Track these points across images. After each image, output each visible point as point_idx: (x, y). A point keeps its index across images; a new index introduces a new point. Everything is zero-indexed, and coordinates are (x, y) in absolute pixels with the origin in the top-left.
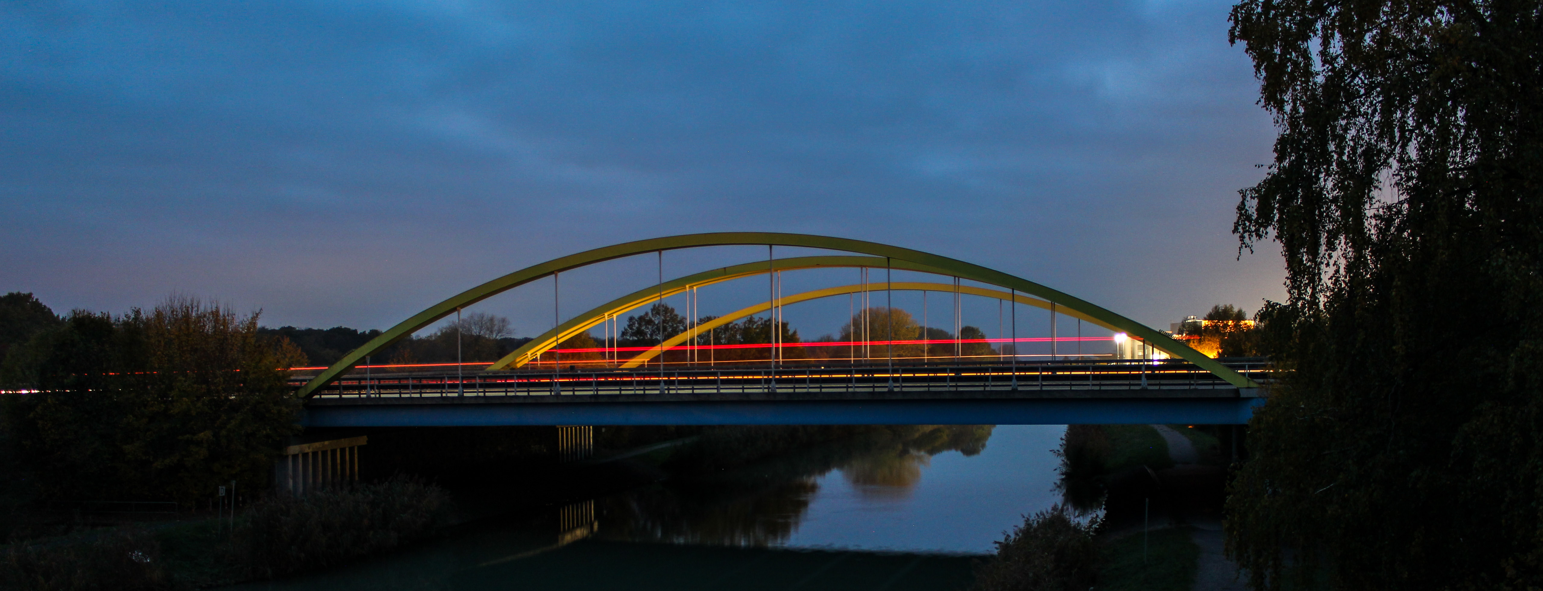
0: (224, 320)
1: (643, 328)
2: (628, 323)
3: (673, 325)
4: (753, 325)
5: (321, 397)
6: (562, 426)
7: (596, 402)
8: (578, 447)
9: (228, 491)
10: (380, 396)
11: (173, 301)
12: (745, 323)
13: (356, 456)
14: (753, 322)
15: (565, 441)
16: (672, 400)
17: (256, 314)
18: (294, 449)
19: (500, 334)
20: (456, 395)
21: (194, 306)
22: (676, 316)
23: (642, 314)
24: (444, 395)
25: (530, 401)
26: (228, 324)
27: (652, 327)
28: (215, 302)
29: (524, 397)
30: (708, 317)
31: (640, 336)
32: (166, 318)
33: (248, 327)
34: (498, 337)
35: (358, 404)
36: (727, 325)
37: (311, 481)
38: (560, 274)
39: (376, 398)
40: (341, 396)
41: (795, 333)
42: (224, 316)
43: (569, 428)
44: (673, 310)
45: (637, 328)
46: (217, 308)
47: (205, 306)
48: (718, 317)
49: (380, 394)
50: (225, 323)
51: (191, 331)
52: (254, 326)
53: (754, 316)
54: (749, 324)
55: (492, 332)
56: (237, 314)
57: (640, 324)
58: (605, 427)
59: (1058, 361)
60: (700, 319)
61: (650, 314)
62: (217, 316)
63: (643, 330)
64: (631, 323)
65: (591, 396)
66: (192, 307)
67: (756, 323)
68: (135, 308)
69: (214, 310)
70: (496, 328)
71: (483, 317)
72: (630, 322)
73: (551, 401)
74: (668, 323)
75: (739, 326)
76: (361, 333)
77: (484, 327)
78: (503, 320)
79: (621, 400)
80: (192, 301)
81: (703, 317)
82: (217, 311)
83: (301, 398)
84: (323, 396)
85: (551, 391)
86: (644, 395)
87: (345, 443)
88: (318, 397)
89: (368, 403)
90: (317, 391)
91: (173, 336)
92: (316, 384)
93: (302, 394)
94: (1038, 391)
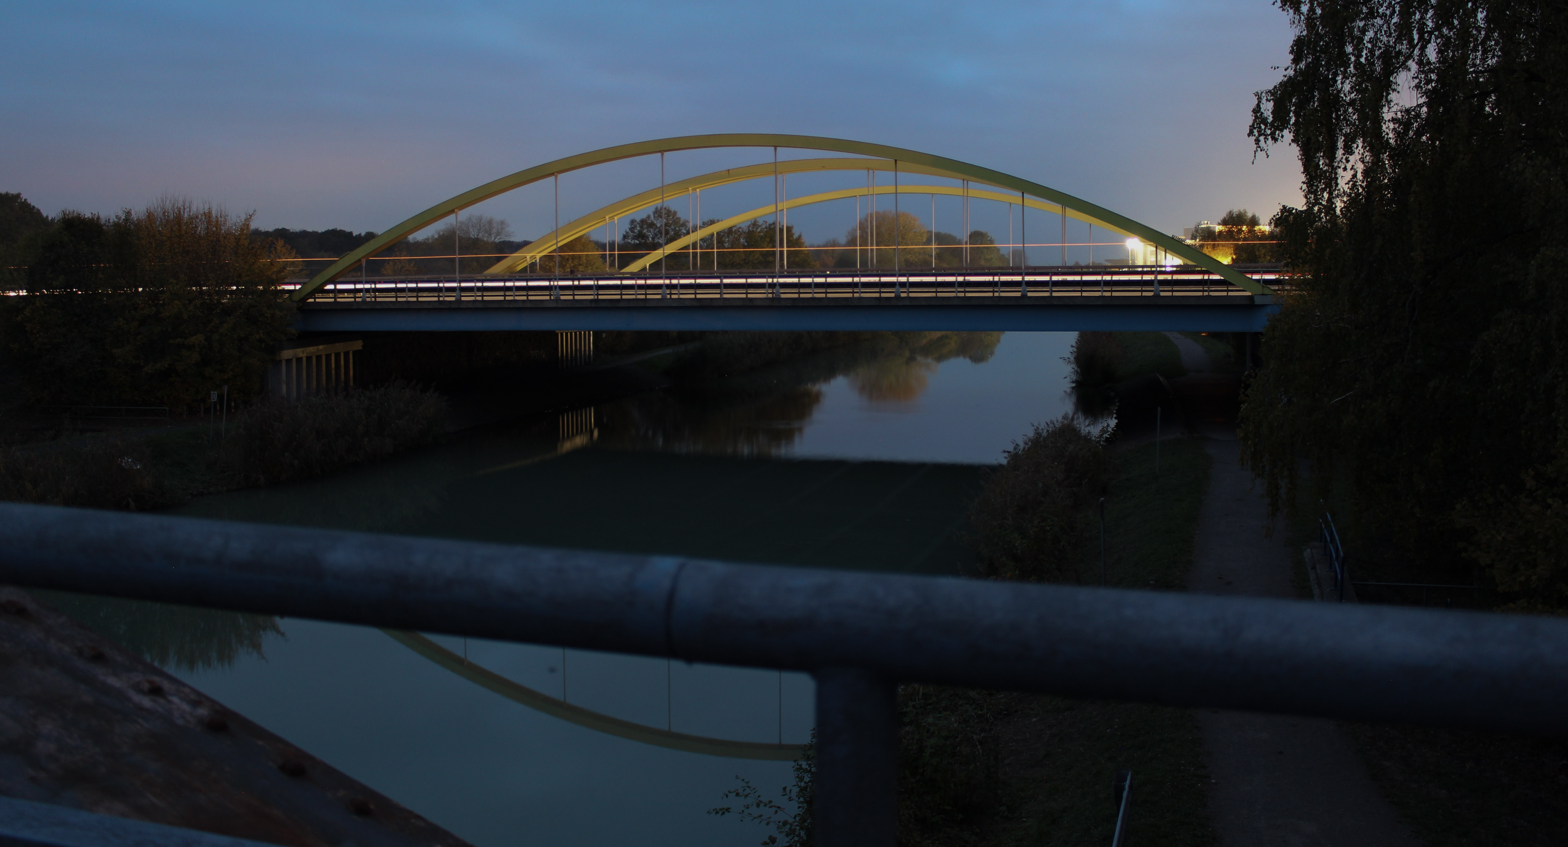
0: (217, 221)
1: (645, 231)
2: (629, 226)
3: (675, 229)
4: (757, 229)
5: (315, 300)
6: (562, 332)
7: (597, 306)
8: (578, 352)
9: (221, 397)
10: (375, 300)
11: (165, 203)
12: (749, 226)
13: (351, 361)
14: (757, 225)
15: (565, 346)
16: (674, 305)
17: (250, 215)
18: (287, 354)
19: (498, 237)
20: (453, 299)
21: (185, 207)
22: (679, 218)
23: (644, 216)
24: (441, 299)
25: (528, 305)
26: (221, 225)
27: (655, 231)
28: (208, 204)
29: (523, 301)
30: (711, 221)
31: (642, 239)
32: (157, 220)
33: (241, 229)
34: (496, 240)
35: (353, 308)
36: (730, 229)
37: (305, 386)
38: (560, 176)
39: (371, 302)
40: (335, 300)
41: (800, 237)
42: (217, 217)
43: (569, 333)
44: (675, 213)
45: (639, 231)
46: (209, 209)
47: (198, 206)
48: (722, 221)
49: (375, 297)
50: (218, 225)
51: (183, 232)
52: (248, 228)
53: (758, 220)
54: (753, 228)
55: (490, 234)
56: (230, 215)
57: (641, 227)
58: (606, 332)
59: (1068, 266)
60: (703, 222)
61: (652, 217)
62: (210, 217)
63: (645, 233)
64: (633, 226)
65: (591, 301)
66: (184, 208)
67: (760, 226)
68: (126, 209)
69: (206, 211)
70: (494, 230)
71: (481, 220)
72: (631, 225)
73: (550, 305)
74: (670, 226)
75: (742, 229)
76: (357, 235)
77: (482, 230)
78: (502, 223)
79: (622, 304)
80: (184, 202)
81: (705, 220)
82: (210, 213)
83: (295, 301)
84: (317, 300)
85: (550, 295)
86: (646, 299)
87: (340, 347)
88: (312, 300)
89: (364, 307)
90: (312, 294)
91: (164, 238)
92: (310, 288)
93: (296, 298)
94: (1048, 297)
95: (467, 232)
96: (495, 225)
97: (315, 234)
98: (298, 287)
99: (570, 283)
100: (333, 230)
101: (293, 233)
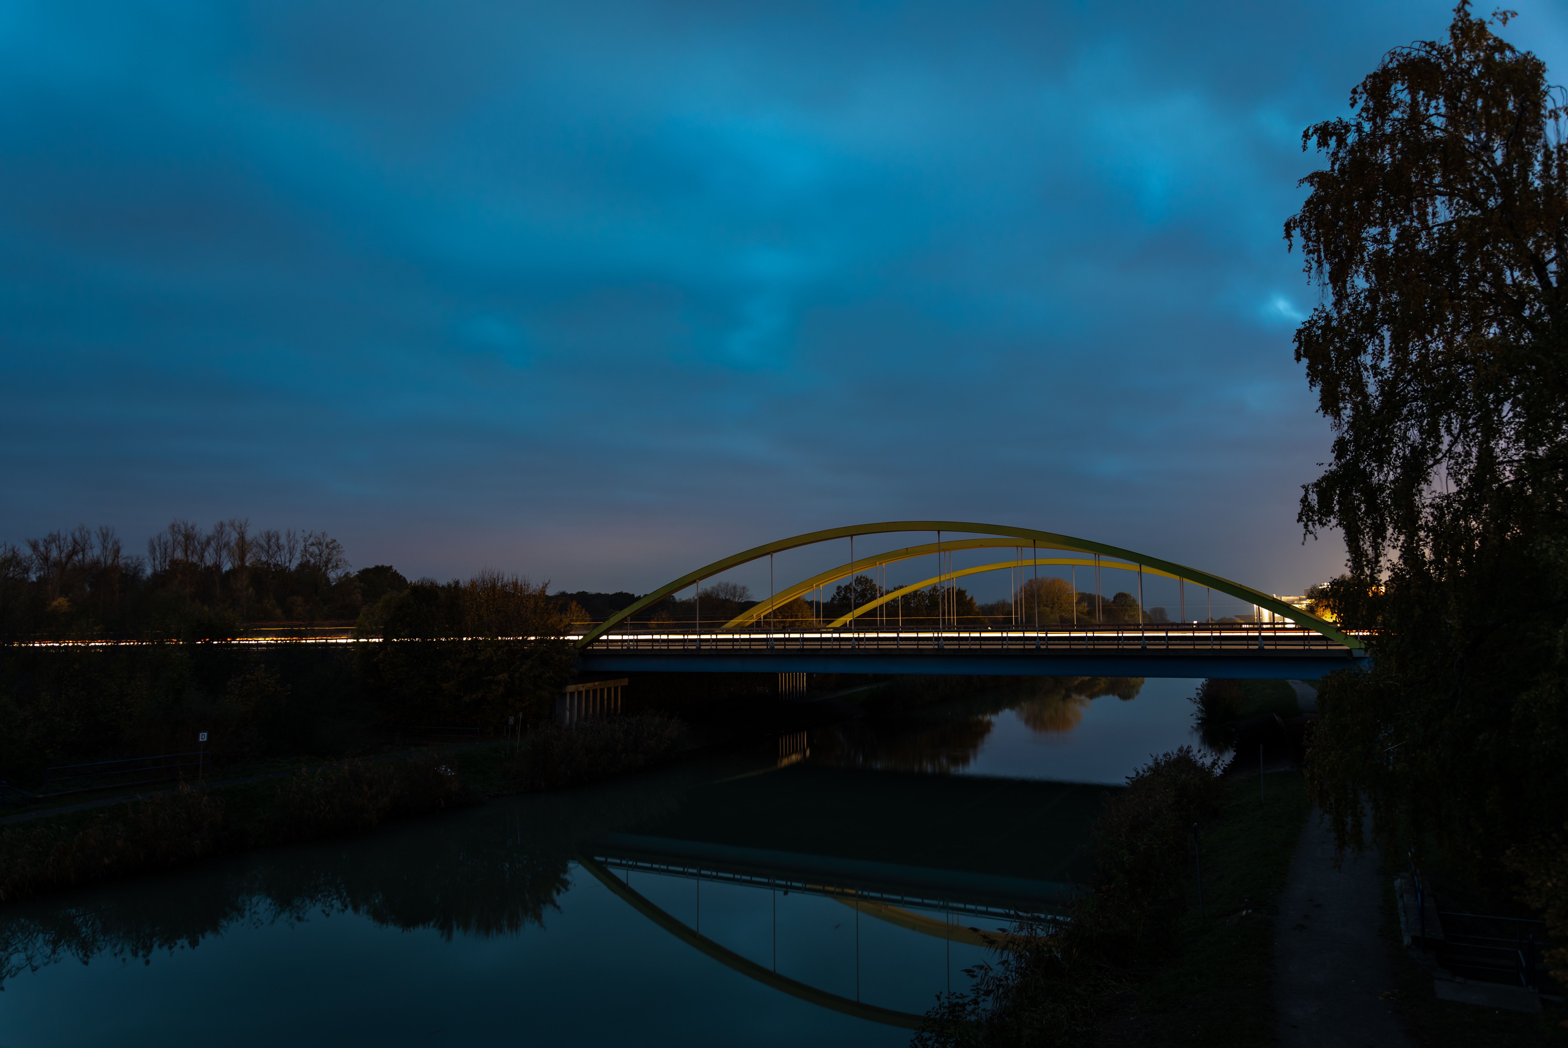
0: (521, 589)
1: (848, 595)
2: (836, 591)
3: (872, 593)
4: (936, 593)
6: (781, 674)
7: (803, 654)
8: (794, 689)
9: (516, 722)
10: (637, 648)
11: (484, 575)
12: (930, 591)
13: (619, 694)
14: (936, 590)
15: (784, 684)
16: (860, 654)
17: (545, 584)
18: (571, 688)
19: (741, 599)
20: (695, 647)
21: (499, 578)
22: (875, 585)
23: (848, 584)
24: (686, 647)
25: (750, 653)
26: (524, 591)
27: (855, 594)
28: (515, 576)
29: (747, 650)
30: (900, 586)
32: (479, 587)
33: (539, 594)
35: (621, 654)
36: (915, 592)
37: (583, 713)
38: (774, 554)
39: (634, 649)
40: (608, 647)
41: (972, 598)
42: (521, 585)
43: (787, 676)
44: (872, 581)
45: (843, 595)
47: (508, 578)
48: (906, 586)
49: (637, 646)
50: (522, 591)
51: (497, 596)
52: (544, 593)
53: (937, 585)
54: (934, 592)
55: (735, 597)
56: (531, 584)
57: (845, 592)
58: (816, 674)
60: (895, 588)
61: (854, 584)
62: (516, 586)
65: (798, 650)
66: (498, 580)
67: (939, 591)
68: (456, 578)
69: (514, 581)
70: (738, 594)
71: (727, 584)
72: (838, 590)
73: (767, 653)
74: (868, 591)
76: (634, 597)
77: (729, 592)
78: (744, 588)
79: (821, 653)
81: (896, 586)
82: (517, 582)
83: (578, 649)
84: (594, 648)
85: (767, 645)
86: (840, 649)
87: (611, 683)
88: (590, 648)
89: (628, 653)
90: (591, 643)
91: (483, 601)
92: (589, 639)
93: (579, 646)
94: (1165, 649)
95: (718, 594)
96: (738, 590)
97: (607, 595)
98: (581, 637)
99: (782, 636)
100: (620, 593)
101: (591, 595)
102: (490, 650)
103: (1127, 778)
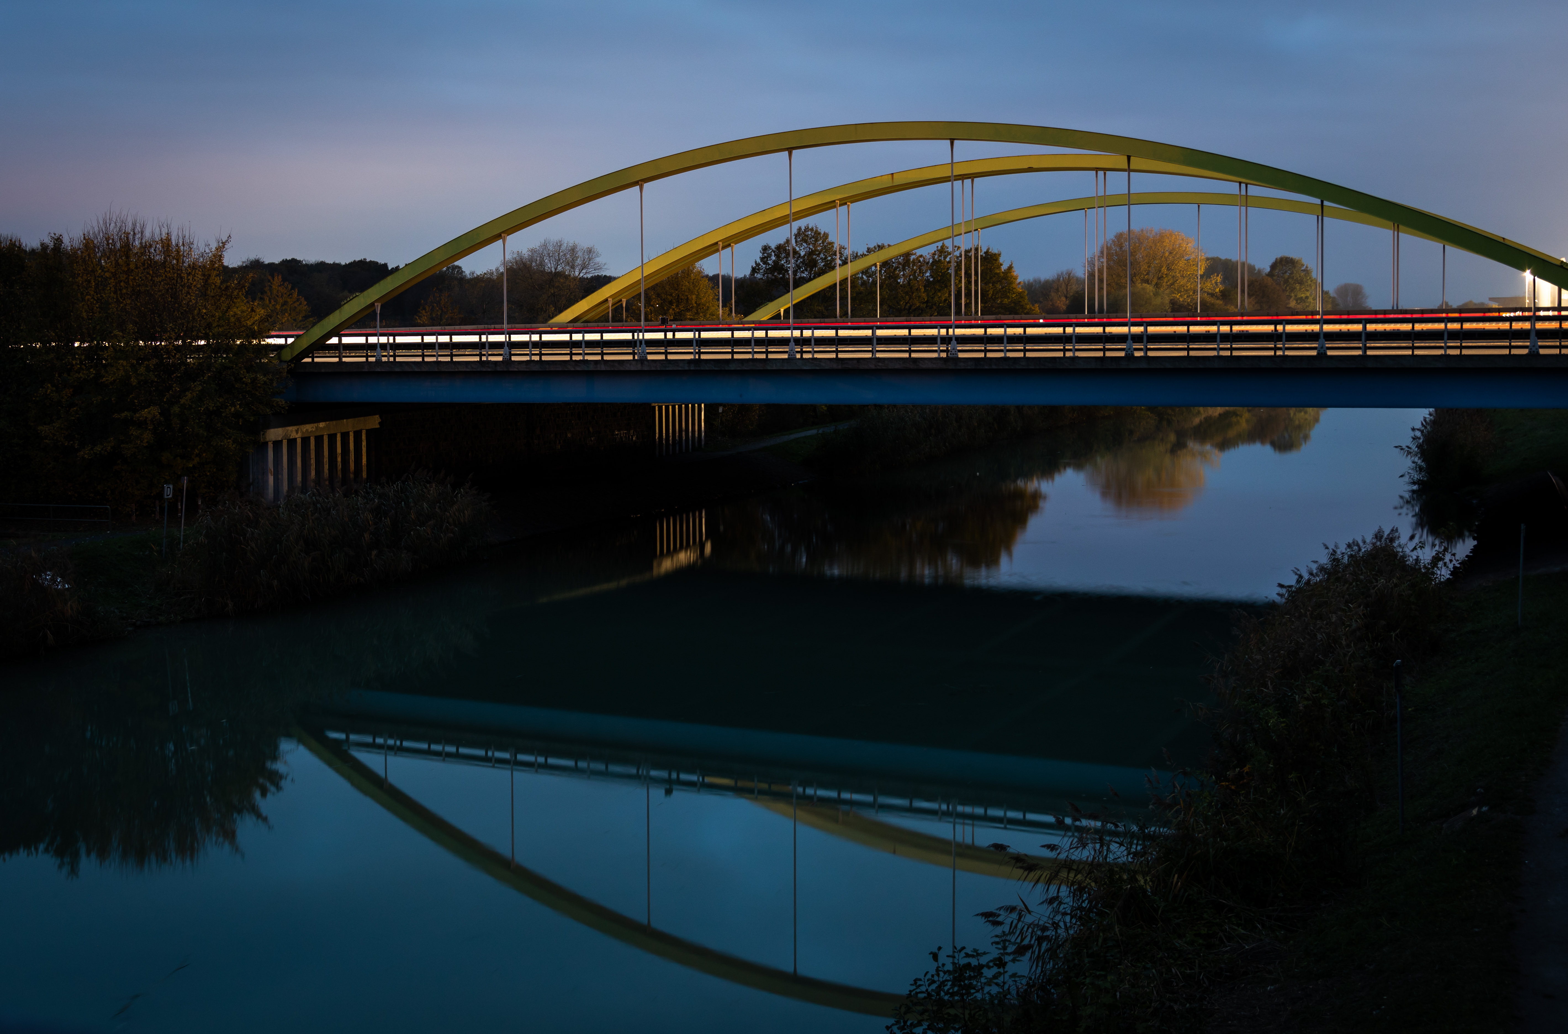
0: (178, 251)
1: (783, 262)
2: (761, 255)
3: (826, 258)
4: (945, 258)
5: (313, 360)
6: (660, 404)
7: (720, 369)
8: (684, 433)
9: (178, 491)
10: (395, 359)
11: (108, 225)
12: (934, 254)
13: (364, 443)
14: (945, 252)
15: (665, 424)
16: (805, 368)
17: (222, 243)
18: (275, 434)
19: (584, 271)
20: (500, 359)
21: (136, 231)
22: (832, 243)
23: (782, 241)
24: (484, 358)
25: (603, 368)
26: (184, 256)
27: (797, 261)
28: (166, 227)
29: (596, 361)
30: (879, 246)
31: (779, 274)
32: (99, 249)
33: (211, 261)
34: (581, 275)
35: (364, 370)
37: (299, 478)
38: (646, 185)
39: (389, 362)
40: (340, 359)
42: (177, 245)
43: (670, 407)
44: (826, 236)
45: (774, 262)
46: (168, 234)
47: (152, 231)
49: (395, 356)
50: (178, 255)
51: (132, 266)
52: (220, 260)
54: (940, 256)
55: (573, 267)
56: (195, 243)
57: (777, 256)
58: (724, 406)
60: (868, 249)
61: (794, 242)
62: (168, 245)
63: (783, 265)
64: (766, 255)
65: (689, 361)
66: (134, 234)
68: (55, 234)
69: (164, 236)
70: (579, 261)
71: (560, 246)
72: (763, 253)
73: (633, 368)
74: (818, 255)
75: (924, 258)
77: (561, 261)
78: (590, 251)
79: (732, 367)
80: (134, 225)
81: (872, 246)
82: (169, 239)
83: (286, 361)
84: (316, 360)
85: (634, 354)
86: (767, 360)
87: (349, 425)
88: (309, 360)
89: (378, 370)
90: (310, 351)
91: (107, 275)
92: (305, 343)
93: (287, 356)
94: (1359, 356)
95: (542, 263)
96: (580, 254)
97: (336, 266)
98: (290, 341)
99: (660, 336)
101: (306, 265)
102: (125, 363)
103: (1281, 586)
